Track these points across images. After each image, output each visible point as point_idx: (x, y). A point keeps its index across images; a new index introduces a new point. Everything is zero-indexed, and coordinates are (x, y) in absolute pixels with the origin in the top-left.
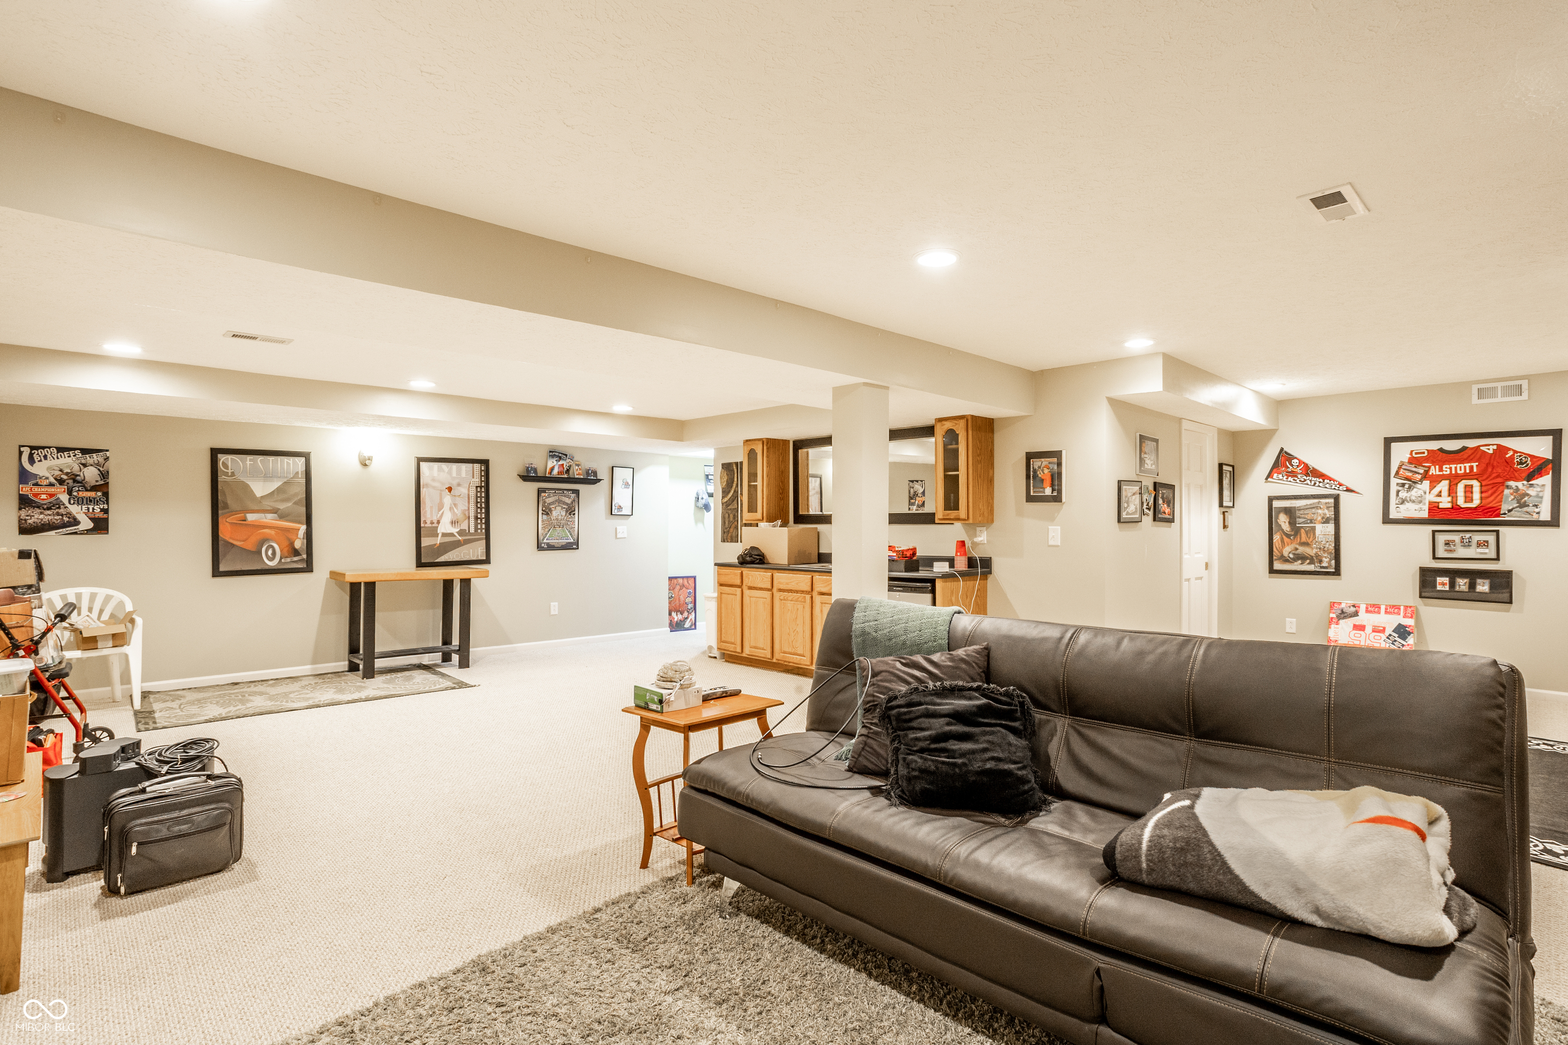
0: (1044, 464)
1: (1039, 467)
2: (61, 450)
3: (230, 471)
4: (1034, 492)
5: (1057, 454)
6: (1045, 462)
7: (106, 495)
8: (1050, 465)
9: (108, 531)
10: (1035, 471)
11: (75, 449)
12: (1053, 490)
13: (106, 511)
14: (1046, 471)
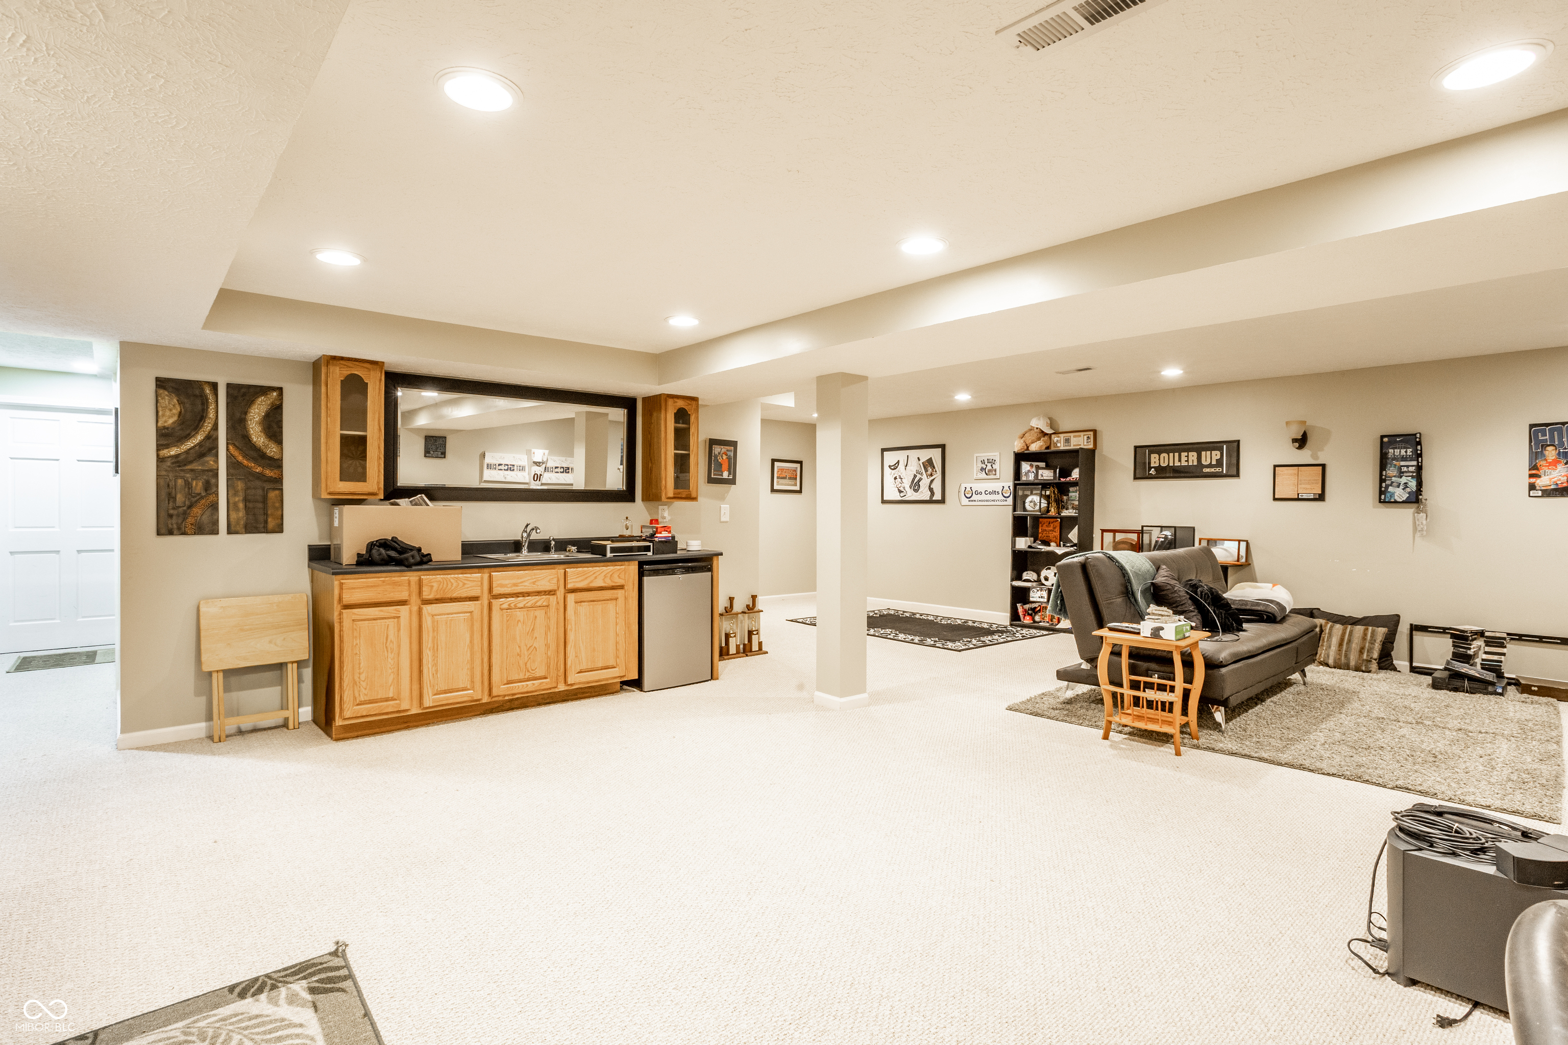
0: (723, 450)
1: (719, 453)
4: (714, 475)
5: (734, 444)
6: (724, 449)
8: (728, 453)
10: (716, 456)
12: (730, 474)
14: (725, 457)
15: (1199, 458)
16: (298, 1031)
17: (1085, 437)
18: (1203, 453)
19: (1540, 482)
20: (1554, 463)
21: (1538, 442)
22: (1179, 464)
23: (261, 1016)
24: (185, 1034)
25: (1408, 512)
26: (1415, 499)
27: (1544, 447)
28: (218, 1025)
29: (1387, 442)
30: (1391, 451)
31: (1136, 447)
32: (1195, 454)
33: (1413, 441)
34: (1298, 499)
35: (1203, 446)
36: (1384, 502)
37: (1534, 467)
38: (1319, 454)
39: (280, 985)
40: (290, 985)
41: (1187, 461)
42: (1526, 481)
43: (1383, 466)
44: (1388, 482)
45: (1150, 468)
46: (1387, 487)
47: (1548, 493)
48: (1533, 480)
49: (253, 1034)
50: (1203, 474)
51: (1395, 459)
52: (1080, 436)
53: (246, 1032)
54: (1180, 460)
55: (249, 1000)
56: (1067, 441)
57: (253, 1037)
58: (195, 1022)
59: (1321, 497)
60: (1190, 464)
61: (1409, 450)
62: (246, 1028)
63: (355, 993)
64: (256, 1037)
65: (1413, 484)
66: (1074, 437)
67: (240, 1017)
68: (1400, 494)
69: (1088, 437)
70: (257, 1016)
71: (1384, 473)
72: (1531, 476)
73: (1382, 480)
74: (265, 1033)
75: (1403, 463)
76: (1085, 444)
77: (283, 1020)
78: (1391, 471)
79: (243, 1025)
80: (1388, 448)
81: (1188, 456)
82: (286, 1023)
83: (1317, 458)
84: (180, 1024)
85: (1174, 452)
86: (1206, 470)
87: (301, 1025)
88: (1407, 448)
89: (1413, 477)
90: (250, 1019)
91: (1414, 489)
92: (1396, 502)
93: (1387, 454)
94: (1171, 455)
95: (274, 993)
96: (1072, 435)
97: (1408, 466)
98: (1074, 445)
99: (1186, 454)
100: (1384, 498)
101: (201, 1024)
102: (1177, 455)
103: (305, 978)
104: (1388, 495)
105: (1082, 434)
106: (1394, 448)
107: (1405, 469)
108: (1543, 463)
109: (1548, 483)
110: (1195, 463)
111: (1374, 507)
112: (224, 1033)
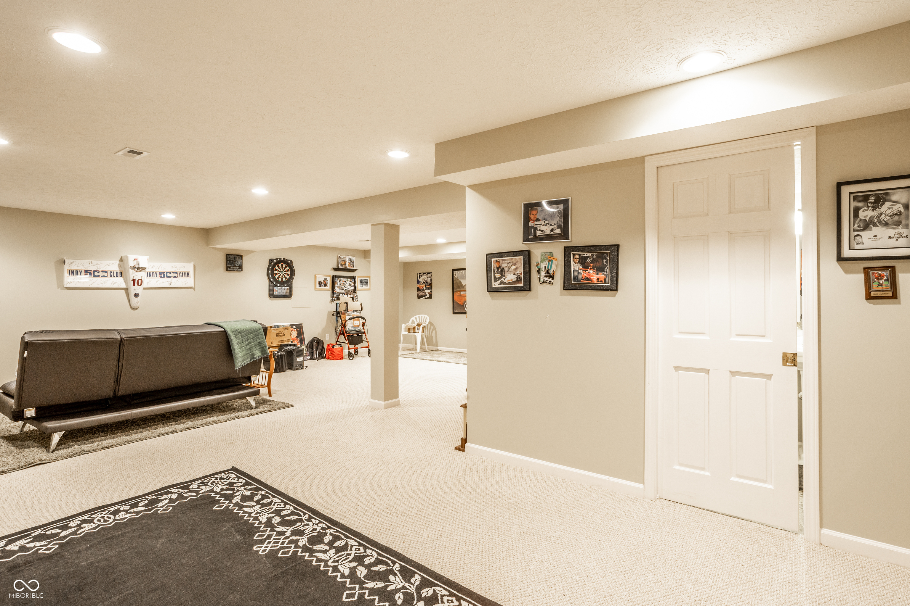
2: (424, 273)
3: (456, 277)
7: (431, 286)
9: (432, 297)
11: (426, 273)
13: (431, 291)
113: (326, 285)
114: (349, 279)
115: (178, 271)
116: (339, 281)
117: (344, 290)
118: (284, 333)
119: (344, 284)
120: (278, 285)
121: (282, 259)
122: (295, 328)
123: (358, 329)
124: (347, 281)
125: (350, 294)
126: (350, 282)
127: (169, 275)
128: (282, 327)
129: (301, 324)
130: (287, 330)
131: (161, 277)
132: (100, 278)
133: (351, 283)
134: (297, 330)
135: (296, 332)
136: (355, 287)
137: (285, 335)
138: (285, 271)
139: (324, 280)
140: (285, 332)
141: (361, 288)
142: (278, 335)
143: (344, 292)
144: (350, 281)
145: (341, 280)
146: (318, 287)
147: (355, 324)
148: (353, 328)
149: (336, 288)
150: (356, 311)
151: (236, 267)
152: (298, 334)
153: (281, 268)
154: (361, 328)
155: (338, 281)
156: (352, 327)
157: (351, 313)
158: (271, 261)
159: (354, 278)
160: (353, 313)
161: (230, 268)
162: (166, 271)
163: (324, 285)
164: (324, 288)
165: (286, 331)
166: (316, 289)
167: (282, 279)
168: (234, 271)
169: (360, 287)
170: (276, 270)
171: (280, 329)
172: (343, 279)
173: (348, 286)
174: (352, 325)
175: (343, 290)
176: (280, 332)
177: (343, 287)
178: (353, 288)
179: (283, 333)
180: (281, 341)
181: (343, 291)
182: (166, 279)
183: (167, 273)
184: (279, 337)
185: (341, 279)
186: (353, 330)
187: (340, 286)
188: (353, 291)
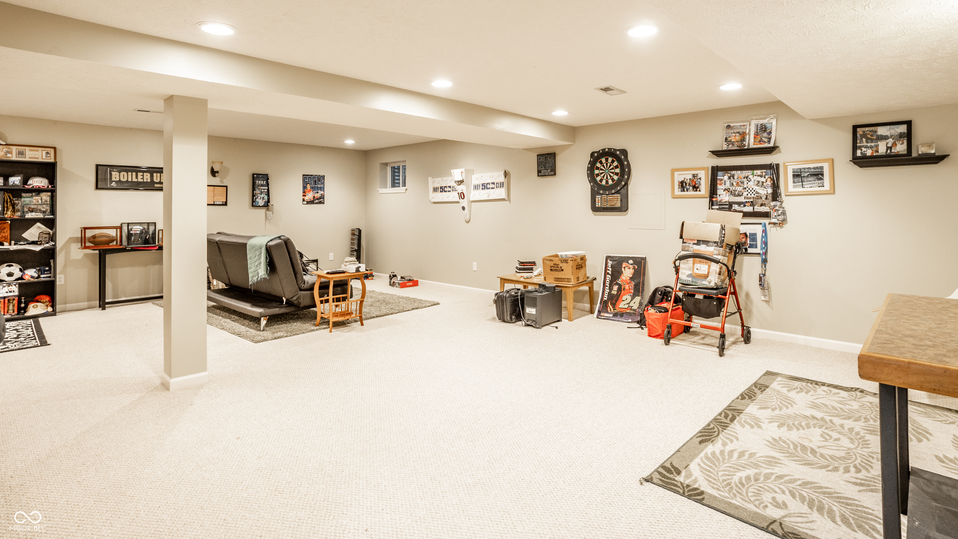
15: (152, 177)
16: (702, 464)
17: (44, 153)
18: (155, 174)
19: (306, 198)
20: (309, 191)
21: (305, 182)
22: (136, 180)
23: (705, 478)
24: (735, 495)
25: (263, 211)
26: (267, 205)
27: (307, 184)
28: (722, 489)
29: (255, 177)
30: (257, 181)
31: (97, 166)
32: (149, 175)
33: (266, 177)
34: (214, 205)
35: (155, 170)
36: (255, 206)
37: (304, 192)
38: (224, 180)
39: (685, 485)
40: (682, 481)
41: (143, 179)
42: (302, 197)
43: (254, 189)
44: (256, 197)
45: (111, 181)
46: (256, 199)
47: (308, 203)
48: (304, 197)
49: (715, 476)
50: (154, 188)
51: (259, 186)
52: (38, 151)
53: (716, 478)
54: (137, 177)
55: (702, 489)
56: (21, 153)
57: (716, 475)
58: (728, 498)
59: (225, 204)
60: (145, 180)
61: (265, 182)
62: (715, 479)
63: (670, 459)
64: (715, 474)
65: (266, 198)
66: (30, 150)
67: (712, 485)
68: (261, 202)
69: (47, 153)
70: (707, 480)
71: (255, 192)
72: (303, 196)
73: (253, 196)
74: (711, 472)
75: (262, 188)
76: (44, 157)
77: (701, 471)
78: (257, 191)
79: (715, 482)
80: (256, 180)
81: (143, 176)
82: (702, 469)
83: (223, 183)
84: (733, 501)
85: (132, 172)
86: (156, 185)
87: (699, 465)
88: (263, 181)
89: (266, 194)
90: (710, 481)
91: (267, 200)
92: (259, 206)
93: (255, 183)
94: (130, 174)
95: (691, 484)
96: (27, 149)
97: (264, 189)
98: (30, 158)
99: (142, 174)
100: (254, 204)
101: (727, 495)
102: (134, 174)
103: (674, 480)
104: (256, 203)
105: (40, 149)
106: (258, 180)
107: (263, 191)
108: (307, 190)
109: (308, 199)
110: (149, 181)
111: (249, 209)
112: (723, 484)
113: (698, 187)
114: (759, 172)
115: (495, 181)
116: (729, 178)
117: (743, 197)
118: (561, 267)
119: (743, 183)
120: (601, 192)
121: (607, 150)
122: (632, 264)
123: (704, 282)
124: (751, 177)
125: (762, 205)
126: (759, 179)
127: (488, 186)
128: (560, 257)
129: (644, 259)
130: (567, 263)
131: (482, 189)
132: (447, 193)
133: (763, 180)
134: (634, 268)
135: (632, 271)
136: (776, 186)
137: (562, 270)
138: (612, 169)
139: (691, 177)
140: (564, 266)
141: (800, 189)
142: (553, 268)
143: (744, 201)
144: (761, 176)
145: (733, 176)
146: (678, 192)
147: (696, 271)
148: (690, 279)
149: (720, 192)
150: (706, 242)
151: (547, 170)
152: (634, 274)
153: (605, 165)
154: (710, 282)
155: (726, 178)
156: (689, 276)
157: (691, 245)
158: (592, 155)
159: (774, 169)
160: (696, 247)
161: (540, 172)
162: (486, 182)
163: (691, 188)
164: (691, 193)
165: (564, 264)
166: (675, 197)
167: (607, 182)
168: (546, 176)
169: (794, 187)
170: (598, 168)
171: (556, 261)
172: (737, 173)
173: (755, 188)
174: (690, 272)
175: (739, 195)
176: (556, 264)
177: (739, 189)
178: (770, 191)
179: (559, 266)
180: (557, 279)
181: (741, 199)
182: (486, 191)
183: (487, 184)
184: (554, 272)
185: (733, 172)
186: (691, 283)
187: (732, 188)
188: (770, 197)
